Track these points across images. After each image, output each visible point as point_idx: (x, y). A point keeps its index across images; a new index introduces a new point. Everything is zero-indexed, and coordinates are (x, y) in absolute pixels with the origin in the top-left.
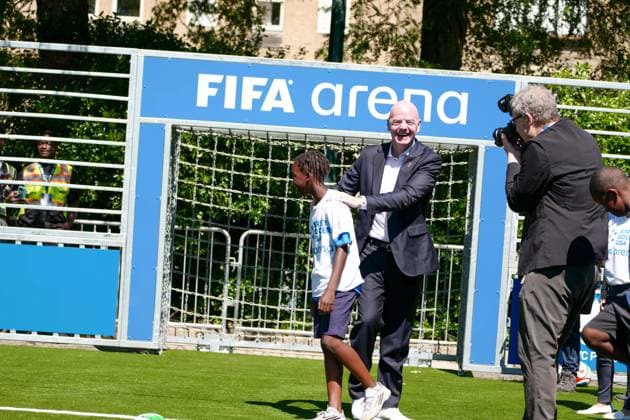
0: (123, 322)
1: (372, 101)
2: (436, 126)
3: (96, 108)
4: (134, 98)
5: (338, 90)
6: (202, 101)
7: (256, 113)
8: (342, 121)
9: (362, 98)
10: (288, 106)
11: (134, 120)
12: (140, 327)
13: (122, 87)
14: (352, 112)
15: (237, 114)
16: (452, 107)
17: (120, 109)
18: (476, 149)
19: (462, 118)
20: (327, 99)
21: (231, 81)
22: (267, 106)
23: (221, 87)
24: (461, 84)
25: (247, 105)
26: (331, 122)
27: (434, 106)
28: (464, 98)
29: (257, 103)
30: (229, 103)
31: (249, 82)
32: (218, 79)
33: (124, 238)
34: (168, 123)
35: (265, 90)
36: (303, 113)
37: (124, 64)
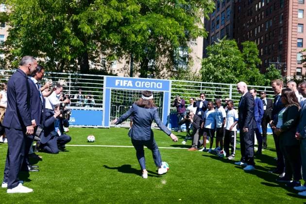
0: (103, 122)
1: (146, 84)
2: (157, 89)
3: (98, 86)
4: (104, 84)
5: (140, 82)
6: (117, 84)
7: (126, 87)
8: (141, 88)
9: (144, 84)
10: (131, 85)
11: (105, 88)
12: (106, 124)
13: (102, 82)
14: (142, 86)
15: (123, 87)
16: (159, 85)
17: (102, 86)
18: (163, 92)
19: (161, 87)
20: (138, 84)
21: (122, 81)
22: (128, 85)
23: (120, 82)
24: (160, 82)
25: (124, 85)
26: (139, 88)
27: (156, 85)
28: (161, 84)
29: (126, 85)
30: (121, 85)
31: (125, 81)
32: (119, 81)
33: (103, 109)
34: (111, 88)
35: (127, 83)
36: (134, 87)
37: (102, 78)
